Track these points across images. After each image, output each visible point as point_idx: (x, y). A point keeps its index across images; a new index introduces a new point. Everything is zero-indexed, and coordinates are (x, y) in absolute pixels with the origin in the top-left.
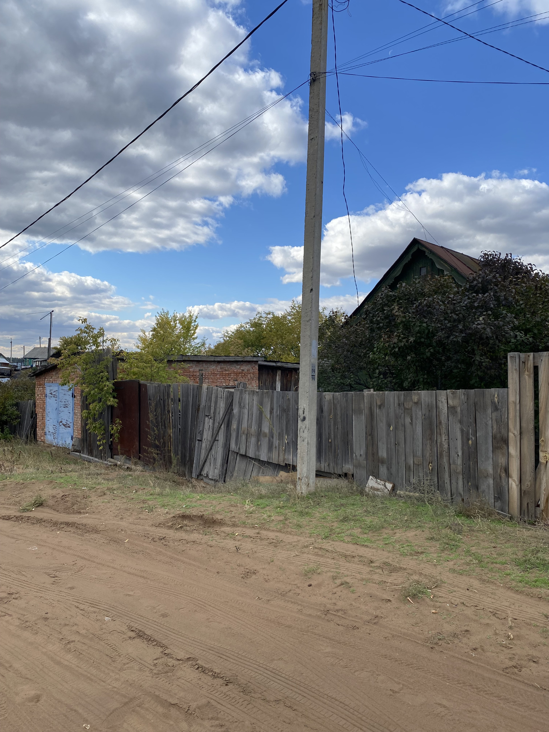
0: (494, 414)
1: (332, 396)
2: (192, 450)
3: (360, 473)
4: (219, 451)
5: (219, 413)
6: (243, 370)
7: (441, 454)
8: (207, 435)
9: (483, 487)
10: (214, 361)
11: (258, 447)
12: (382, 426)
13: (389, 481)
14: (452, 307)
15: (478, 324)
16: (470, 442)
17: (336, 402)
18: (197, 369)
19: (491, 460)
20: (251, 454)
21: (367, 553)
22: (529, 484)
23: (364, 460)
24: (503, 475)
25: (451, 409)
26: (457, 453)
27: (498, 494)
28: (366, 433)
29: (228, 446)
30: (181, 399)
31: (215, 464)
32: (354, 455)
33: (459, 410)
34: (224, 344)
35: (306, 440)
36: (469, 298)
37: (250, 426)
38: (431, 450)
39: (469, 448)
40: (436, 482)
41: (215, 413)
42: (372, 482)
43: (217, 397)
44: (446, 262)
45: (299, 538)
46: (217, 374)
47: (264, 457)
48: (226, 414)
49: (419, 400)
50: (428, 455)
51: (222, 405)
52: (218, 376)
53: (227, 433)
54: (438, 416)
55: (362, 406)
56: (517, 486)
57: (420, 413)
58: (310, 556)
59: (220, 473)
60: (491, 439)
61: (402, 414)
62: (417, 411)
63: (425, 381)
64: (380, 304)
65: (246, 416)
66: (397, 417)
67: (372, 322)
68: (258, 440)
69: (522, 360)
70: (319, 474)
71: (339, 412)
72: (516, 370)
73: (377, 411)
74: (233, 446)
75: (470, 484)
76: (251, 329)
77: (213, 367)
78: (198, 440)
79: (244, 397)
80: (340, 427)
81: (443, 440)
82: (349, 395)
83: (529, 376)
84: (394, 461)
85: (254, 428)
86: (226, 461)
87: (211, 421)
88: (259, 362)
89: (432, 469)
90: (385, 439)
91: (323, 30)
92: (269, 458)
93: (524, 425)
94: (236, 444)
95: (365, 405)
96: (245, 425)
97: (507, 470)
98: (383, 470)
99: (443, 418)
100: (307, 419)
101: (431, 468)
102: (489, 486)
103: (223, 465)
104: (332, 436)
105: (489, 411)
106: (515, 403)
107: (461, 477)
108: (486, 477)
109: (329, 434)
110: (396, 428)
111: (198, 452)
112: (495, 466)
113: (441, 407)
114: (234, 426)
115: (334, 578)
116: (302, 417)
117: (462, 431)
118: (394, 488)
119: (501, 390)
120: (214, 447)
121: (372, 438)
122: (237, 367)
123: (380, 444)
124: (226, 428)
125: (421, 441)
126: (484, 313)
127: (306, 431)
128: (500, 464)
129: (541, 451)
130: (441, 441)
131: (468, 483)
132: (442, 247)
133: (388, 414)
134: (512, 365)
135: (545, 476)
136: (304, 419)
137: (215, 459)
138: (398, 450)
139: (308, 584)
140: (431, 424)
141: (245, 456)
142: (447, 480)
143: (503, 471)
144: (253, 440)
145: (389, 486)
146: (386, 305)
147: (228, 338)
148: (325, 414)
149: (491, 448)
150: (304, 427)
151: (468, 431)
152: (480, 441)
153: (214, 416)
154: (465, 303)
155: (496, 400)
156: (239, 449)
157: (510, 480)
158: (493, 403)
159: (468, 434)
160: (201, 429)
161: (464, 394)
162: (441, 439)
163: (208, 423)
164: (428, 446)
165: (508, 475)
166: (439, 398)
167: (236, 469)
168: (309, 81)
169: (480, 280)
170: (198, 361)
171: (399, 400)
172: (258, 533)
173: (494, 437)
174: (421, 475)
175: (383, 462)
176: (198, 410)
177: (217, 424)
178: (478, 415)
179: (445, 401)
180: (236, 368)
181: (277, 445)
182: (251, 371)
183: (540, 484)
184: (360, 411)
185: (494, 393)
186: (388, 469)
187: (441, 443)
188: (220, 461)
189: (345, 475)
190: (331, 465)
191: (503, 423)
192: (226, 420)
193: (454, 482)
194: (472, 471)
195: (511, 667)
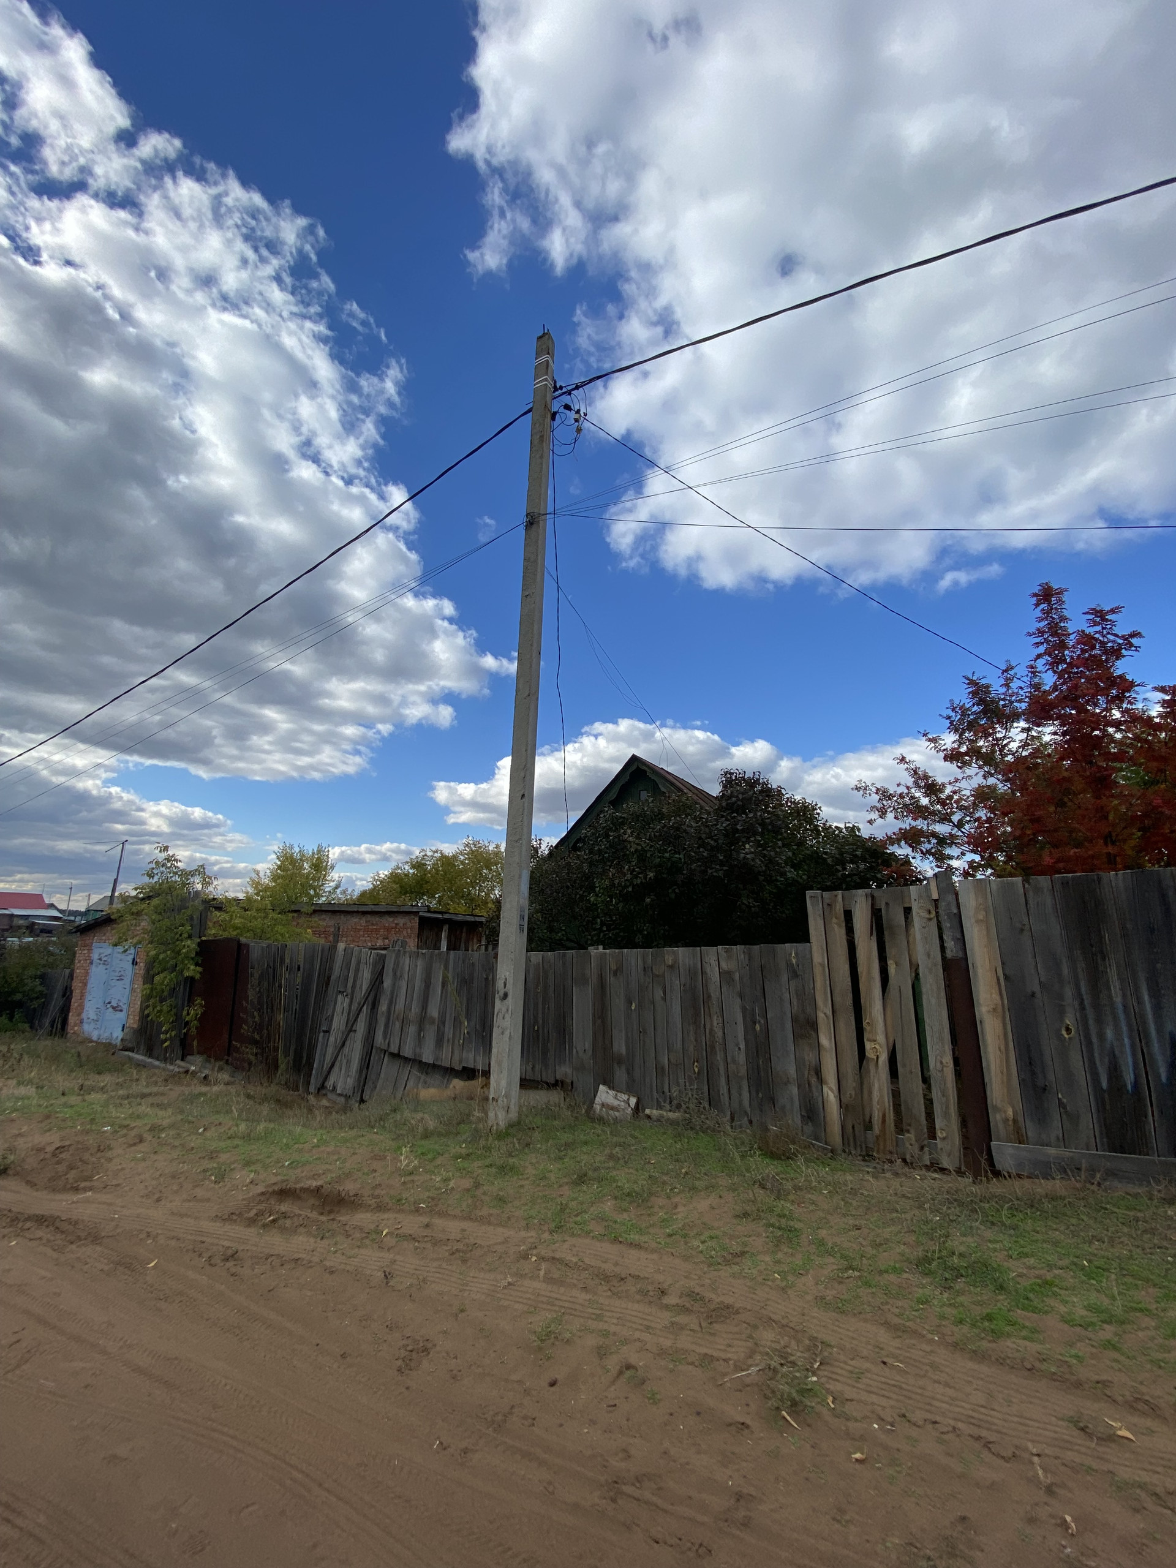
0: (793, 984)
1: (542, 959)
2: (312, 1048)
3: (584, 1080)
4: (355, 1049)
5: (361, 988)
6: (397, 924)
7: (713, 1047)
8: (338, 1023)
9: (783, 1100)
10: (357, 912)
11: (420, 1040)
12: (617, 1003)
13: (629, 1091)
14: (707, 830)
15: (747, 854)
16: (758, 1027)
17: (547, 966)
18: (332, 923)
19: (792, 1056)
20: (407, 1052)
21: (643, 1265)
22: (853, 1093)
23: (590, 1059)
24: (814, 1080)
25: (726, 976)
26: (737, 1045)
27: (808, 1112)
28: (594, 1015)
29: (371, 1039)
30: (302, 966)
31: (348, 1069)
32: (575, 1050)
33: (737, 976)
34: (373, 890)
35: (507, 1033)
37: (408, 1007)
38: (696, 1041)
39: (756, 1036)
40: (706, 1094)
41: (353, 987)
42: (605, 1095)
43: (359, 963)
44: (672, 784)
45: (507, 1233)
46: (359, 930)
47: (427, 1057)
48: (371, 989)
49: (675, 961)
50: (691, 1048)
51: (366, 975)
52: (361, 933)
53: (371, 1018)
54: (705, 985)
55: (588, 972)
56: (835, 1096)
57: (678, 982)
59: (356, 1085)
60: (790, 1023)
61: (649, 983)
62: (673, 978)
64: (604, 827)
65: (404, 991)
66: (641, 989)
67: (591, 852)
68: (421, 1029)
69: (827, 901)
70: (524, 1084)
71: (550, 984)
72: (820, 916)
73: (610, 980)
74: (379, 1040)
75: (760, 1095)
76: (411, 871)
77: (355, 920)
78: (324, 1031)
79: (401, 962)
80: (552, 1006)
81: (715, 1024)
82: (568, 956)
83: (839, 926)
84: (637, 1060)
85: (415, 1009)
86: (366, 1064)
87: (347, 1000)
88: (420, 914)
89: (699, 1072)
90: (623, 1023)
92: (437, 1059)
93: (837, 999)
94: (385, 1036)
95: (592, 971)
96: (400, 1005)
97: (818, 1072)
98: (621, 1075)
99: (714, 990)
100: (509, 998)
101: (696, 1070)
102: (792, 1100)
103: (361, 1071)
104: (541, 1021)
105: (784, 978)
106: (822, 965)
107: (745, 1084)
108: (786, 1084)
109: (534, 1017)
110: (640, 1006)
111: (322, 1049)
112: (799, 1064)
113: (709, 973)
114: (383, 1007)
115: (601, 1352)
116: (501, 993)
117: (744, 1010)
118: (638, 1103)
119: (801, 946)
120: (348, 1042)
121: (603, 1023)
122: (389, 919)
123: (615, 1032)
124: (369, 1012)
125: (679, 1025)
127: (508, 1016)
128: (808, 1063)
129: (868, 1040)
130: (712, 1025)
131: (757, 1094)
133: (628, 983)
134: (814, 909)
135: (876, 1081)
136: (506, 996)
137: (349, 1062)
138: (644, 1041)
139: (548, 1375)
140: (695, 999)
141: (397, 1056)
142: (724, 1090)
143: (812, 1072)
144: (412, 1029)
145: (633, 1101)
146: (610, 829)
148: (531, 985)
149: (791, 1037)
150: (504, 1010)
151: (753, 1010)
152: (773, 1025)
153: (353, 992)
155: (794, 960)
156: (389, 1044)
157: (824, 1088)
158: (789, 965)
159: (753, 1014)
160: (330, 1012)
161: (744, 952)
162: (712, 1023)
163: (342, 1002)
164: (692, 1033)
165: (821, 1080)
166: (706, 959)
167: (382, 1075)
168: (525, 524)
170: (334, 912)
171: (644, 962)
172: (427, 1226)
173: (795, 1020)
174: (681, 1081)
175: (620, 1061)
176: (328, 984)
177: (355, 1006)
178: (767, 984)
179: (714, 963)
181: (451, 1036)
182: (409, 925)
183: (870, 1092)
184: (584, 980)
185: (790, 950)
186: (628, 1073)
187: (711, 1030)
188: (357, 1062)
189: (557, 1084)
190: (537, 1067)
191: (806, 997)
192: (371, 999)
193: (734, 1092)
194: (762, 1074)
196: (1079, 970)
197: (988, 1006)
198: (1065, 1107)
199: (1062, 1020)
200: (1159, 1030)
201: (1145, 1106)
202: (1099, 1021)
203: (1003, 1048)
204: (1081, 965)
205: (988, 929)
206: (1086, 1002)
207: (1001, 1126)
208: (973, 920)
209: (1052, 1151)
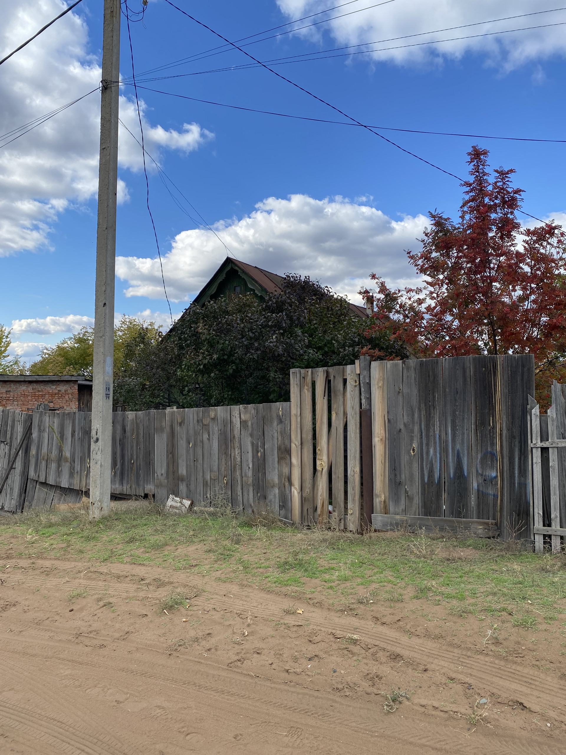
0: (279, 427)
1: (135, 416)
3: (161, 493)
4: (15, 481)
5: (17, 439)
6: (59, 391)
7: (235, 467)
8: (3, 463)
9: (270, 497)
10: (25, 381)
11: (59, 473)
12: (182, 444)
13: (188, 498)
14: (249, 326)
15: (271, 342)
16: (259, 454)
17: (138, 421)
18: (4, 390)
19: (277, 470)
20: (51, 481)
21: (140, 571)
22: (308, 490)
23: (165, 479)
24: (287, 484)
25: (244, 423)
26: (248, 465)
27: (283, 503)
28: (167, 452)
29: (26, 474)
31: (11, 494)
32: (156, 474)
33: (250, 424)
34: (41, 362)
35: (99, 463)
36: (265, 317)
37: (50, 451)
38: (226, 464)
39: (258, 460)
40: (230, 496)
41: (11, 438)
42: (172, 502)
43: (13, 421)
44: (256, 282)
45: (77, 564)
46: (28, 396)
47: (65, 484)
48: (24, 439)
49: (216, 415)
50: (223, 469)
51: (20, 429)
52: (29, 398)
53: (25, 459)
54: (232, 430)
55: (164, 424)
56: (298, 493)
57: (217, 429)
58: (81, 581)
59: (17, 504)
60: (276, 451)
61: (200, 430)
62: (214, 426)
63: (230, 397)
65: (46, 440)
66: (196, 434)
68: (59, 466)
69: (303, 375)
70: (115, 497)
71: (141, 432)
72: (297, 384)
73: (177, 428)
74: (32, 474)
75: (259, 494)
76: (76, 345)
77: (23, 388)
79: (44, 420)
80: (142, 446)
81: (237, 453)
82: (151, 413)
83: (308, 390)
84: (193, 479)
85: (54, 453)
86: (24, 490)
87: (7, 447)
88: (79, 382)
89: (227, 483)
90: (185, 456)
91: (115, 37)
92: (70, 484)
93: (304, 436)
94: (36, 471)
95: (166, 423)
96: (44, 450)
97: (289, 479)
98: (183, 487)
99: (237, 432)
100: (100, 440)
101: (225, 482)
102: (275, 496)
103: (20, 495)
104: (135, 457)
105: (275, 423)
106: (296, 416)
107: (251, 489)
108: (272, 487)
109: (131, 454)
110: (195, 445)
112: (280, 476)
113: (234, 421)
114: (33, 451)
115: (100, 600)
116: (95, 439)
117: (253, 444)
118: (192, 504)
119: (285, 404)
120: (10, 476)
121: (173, 456)
122: (52, 387)
123: (180, 461)
124: (24, 455)
125: (217, 456)
126: (277, 332)
127: (99, 453)
128: (284, 474)
129: (318, 459)
130: (235, 455)
131: (258, 494)
132: (256, 267)
133: (188, 431)
134: (294, 381)
135: (321, 483)
136: (97, 440)
137: (12, 489)
138: (197, 466)
139: (70, 609)
140: (226, 439)
141: (44, 484)
142: (240, 493)
143: (286, 480)
144: (54, 466)
145: (187, 503)
147: (47, 356)
148: (128, 434)
149: (276, 459)
150: (97, 448)
151: (258, 444)
152: (268, 452)
153: (11, 442)
154: (261, 322)
155: (281, 413)
156: (38, 476)
157: (292, 487)
158: (278, 416)
159: (257, 447)
161: (254, 408)
162: (235, 453)
163: (4, 449)
164: (223, 460)
165: (291, 484)
166: (233, 413)
167: (36, 497)
168: (101, 88)
169: (274, 301)
170: (5, 382)
171: (198, 416)
172: (33, 563)
173: (279, 449)
174: (217, 489)
175: (181, 479)
177: (13, 451)
178: (266, 427)
179: (238, 416)
180: (52, 389)
181: (79, 469)
182: (70, 391)
183: (318, 490)
184: (162, 430)
185: (279, 406)
186: (187, 486)
187: (234, 457)
188: (17, 490)
189: (146, 496)
190: (133, 487)
191: (286, 435)
192: (24, 445)
193: (245, 494)
194: (261, 482)
195: (235, 661)
196: (422, 416)
197: (379, 437)
198: (407, 493)
199: (411, 445)
200: (453, 449)
201: (442, 490)
202: (428, 445)
203: (383, 461)
204: (423, 413)
205: (383, 392)
206: (423, 434)
207: (378, 504)
208: (376, 386)
209: (398, 517)
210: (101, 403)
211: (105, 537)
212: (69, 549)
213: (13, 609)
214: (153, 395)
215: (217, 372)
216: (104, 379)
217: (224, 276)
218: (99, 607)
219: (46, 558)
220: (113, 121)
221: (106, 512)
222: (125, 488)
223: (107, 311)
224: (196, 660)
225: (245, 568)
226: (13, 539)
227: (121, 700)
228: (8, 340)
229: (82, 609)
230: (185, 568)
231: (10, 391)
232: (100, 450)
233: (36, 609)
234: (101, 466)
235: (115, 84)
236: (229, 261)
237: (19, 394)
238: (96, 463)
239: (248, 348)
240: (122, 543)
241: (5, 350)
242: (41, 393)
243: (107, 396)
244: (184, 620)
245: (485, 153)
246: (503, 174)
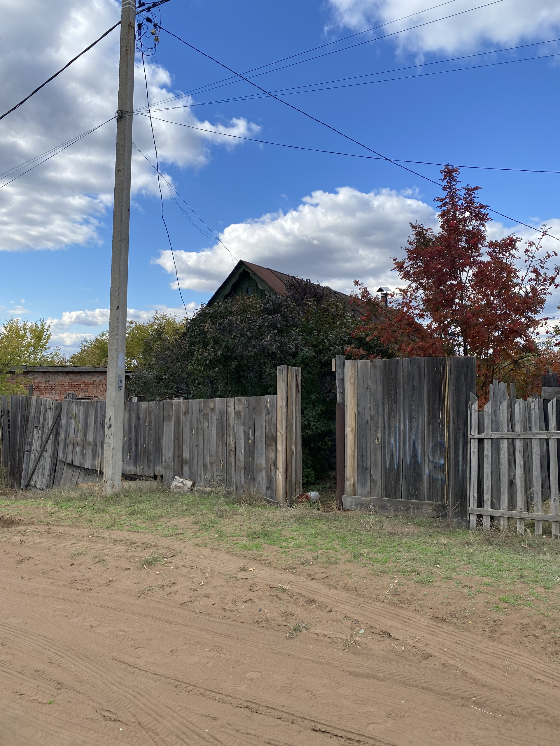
0: (267, 417)
1: (147, 405)
2: (21, 461)
3: (168, 474)
4: (47, 461)
5: (48, 424)
7: (230, 453)
8: (36, 446)
9: (259, 479)
11: (83, 456)
12: (186, 431)
13: (190, 479)
16: (250, 441)
17: (150, 410)
18: (43, 380)
19: (264, 455)
20: (77, 463)
21: (134, 537)
23: (171, 462)
24: (273, 468)
25: (237, 414)
26: (241, 451)
27: (269, 484)
28: (174, 438)
29: (56, 456)
30: (10, 411)
31: (43, 472)
32: (164, 458)
33: (243, 414)
34: (81, 353)
35: (112, 446)
37: (76, 436)
38: (222, 449)
39: (249, 446)
40: (226, 477)
41: (43, 424)
42: (177, 482)
43: (46, 408)
45: (84, 530)
47: (88, 466)
48: (54, 425)
49: (214, 406)
50: (220, 454)
51: (51, 416)
53: (55, 442)
54: (228, 420)
55: (171, 413)
56: (282, 476)
57: (215, 418)
58: (85, 543)
59: (48, 483)
60: (264, 438)
61: (201, 419)
62: (213, 416)
65: (73, 426)
66: (198, 422)
68: (83, 449)
70: (126, 477)
71: (152, 420)
72: (283, 380)
73: (182, 417)
74: (61, 456)
75: (249, 477)
77: (61, 378)
78: (27, 451)
79: (71, 409)
80: (153, 432)
81: (231, 440)
82: (161, 403)
84: (194, 462)
85: (80, 437)
86: (54, 471)
87: (40, 432)
90: (188, 441)
91: (129, 72)
92: (93, 465)
94: (64, 454)
95: (173, 413)
96: (72, 435)
97: (275, 464)
98: (186, 470)
99: (232, 422)
100: (113, 426)
101: (222, 465)
102: (263, 479)
103: (50, 475)
104: (147, 442)
105: (264, 414)
106: (282, 407)
107: (243, 471)
108: (260, 470)
109: (144, 440)
110: (197, 432)
111: (26, 463)
112: (267, 460)
113: (230, 412)
114: (62, 436)
115: (95, 557)
116: (108, 425)
117: (245, 432)
118: (194, 484)
119: (272, 397)
120: (42, 458)
121: (179, 442)
122: (87, 377)
123: (184, 447)
124: (54, 439)
125: (215, 442)
127: (112, 437)
128: (270, 459)
131: (248, 476)
132: (268, 269)
133: (191, 419)
134: (280, 376)
136: (110, 426)
137: (43, 469)
138: (198, 451)
139: (72, 563)
140: (222, 427)
141: (71, 465)
142: (233, 475)
143: (272, 464)
144: (79, 449)
145: (189, 483)
147: (86, 348)
148: (142, 421)
149: (265, 446)
150: (110, 433)
151: (249, 432)
152: (258, 440)
153: (43, 427)
155: (268, 405)
156: (66, 458)
157: (277, 471)
158: (266, 407)
159: (249, 435)
160: (30, 440)
161: (246, 400)
162: (230, 440)
163: (37, 433)
164: (220, 446)
165: (276, 468)
166: (229, 405)
167: (63, 477)
168: (117, 117)
171: (199, 407)
172: (49, 529)
173: (267, 437)
174: (215, 471)
175: (185, 462)
176: (27, 421)
177: (45, 435)
178: (256, 417)
179: (233, 407)
180: (87, 379)
181: (100, 453)
184: (169, 418)
185: (267, 399)
186: (190, 469)
187: (229, 443)
188: (48, 470)
189: (155, 477)
190: (145, 468)
191: (273, 425)
192: (54, 430)
193: (238, 476)
194: (251, 466)
195: (188, 602)
196: (386, 409)
197: (350, 427)
198: (372, 478)
199: (376, 435)
200: (410, 438)
201: (400, 475)
202: (389, 435)
203: (353, 449)
204: (386, 406)
205: (354, 387)
206: (386, 426)
207: (348, 487)
208: (349, 383)
209: (364, 498)
210: (113, 394)
211: (112, 510)
212: (80, 518)
213: (27, 562)
214: (167, 387)
215: (221, 367)
216: (116, 373)
217: (238, 277)
218: (94, 562)
219: (60, 525)
220: (126, 146)
221: (117, 489)
222: (138, 469)
223: (120, 313)
224: (158, 600)
225: (220, 536)
226: (37, 510)
227: (95, 625)
228: (49, 333)
229: (80, 564)
230: (172, 536)
231: (48, 381)
232: (113, 435)
233: (45, 563)
234: (113, 449)
235: (129, 114)
236: (241, 264)
237: (57, 384)
238: (109, 446)
239: (246, 346)
240: (126, 515)
241: (46, 343)
242: (77, 383)
243: (120, 388)
244: (158, 573)
245: (456, 171)
246: (470, 191)
